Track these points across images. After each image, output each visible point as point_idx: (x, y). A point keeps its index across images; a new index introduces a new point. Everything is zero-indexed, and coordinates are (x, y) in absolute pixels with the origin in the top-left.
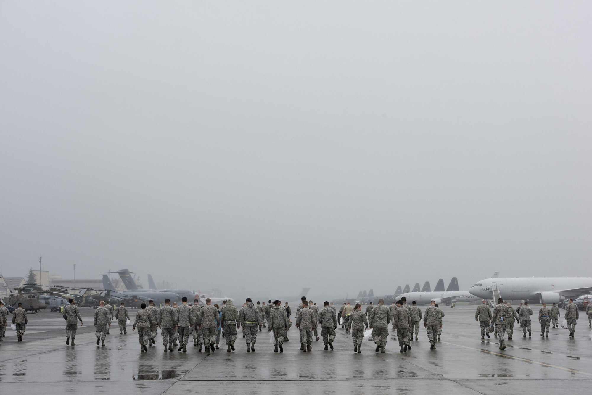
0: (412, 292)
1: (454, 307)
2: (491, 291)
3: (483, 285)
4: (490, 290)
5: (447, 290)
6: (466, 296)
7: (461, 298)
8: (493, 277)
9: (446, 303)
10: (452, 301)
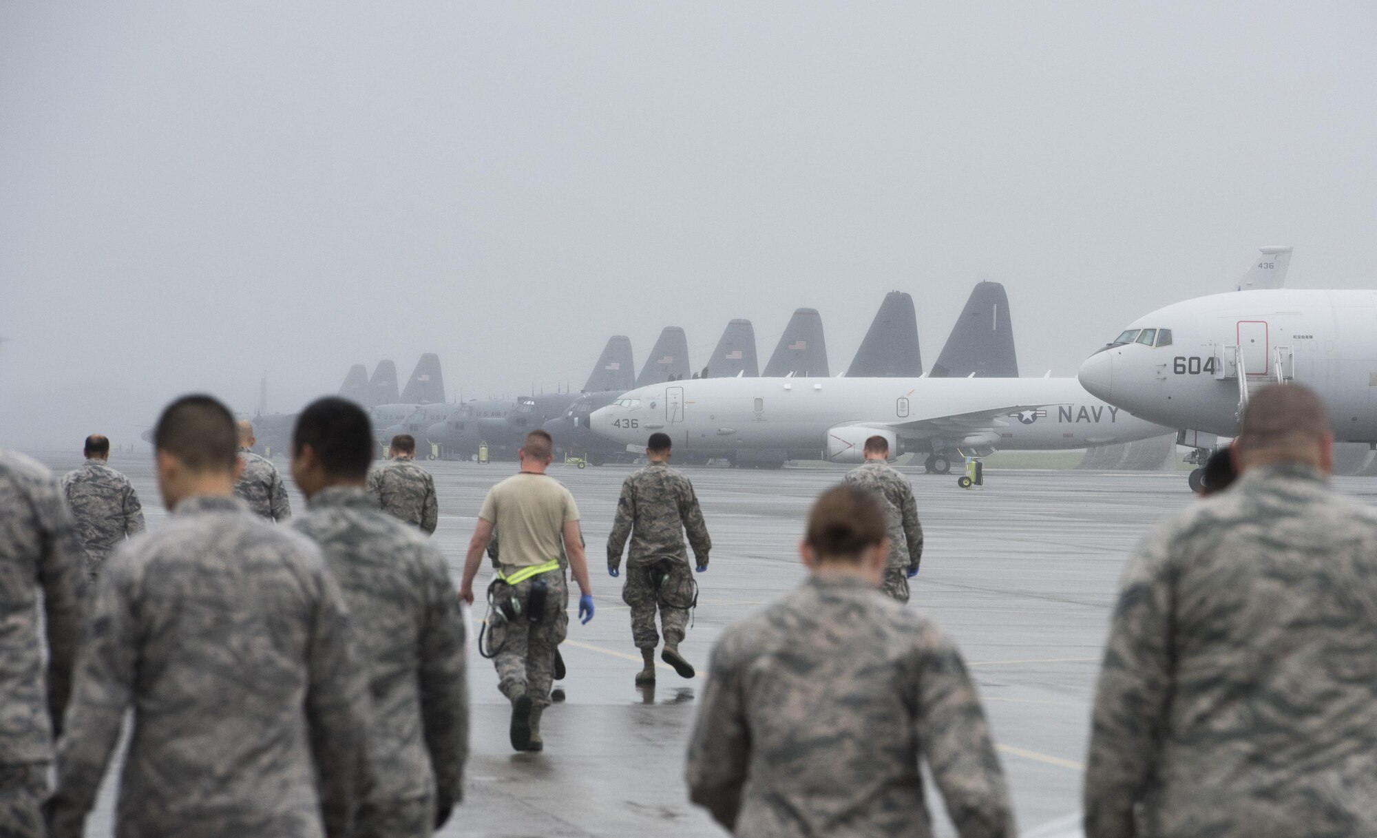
0: (705, 374)
1: (979, 481)
2: (1226, 380)
3: (1174, 339)
4: (1221, 375)
5: (940, 370)
6: (1061, 410)
7: (1027, 421)
8: (1250, 286)
9: (927, 455)
10: (971, 440)
